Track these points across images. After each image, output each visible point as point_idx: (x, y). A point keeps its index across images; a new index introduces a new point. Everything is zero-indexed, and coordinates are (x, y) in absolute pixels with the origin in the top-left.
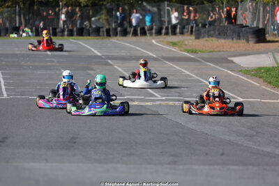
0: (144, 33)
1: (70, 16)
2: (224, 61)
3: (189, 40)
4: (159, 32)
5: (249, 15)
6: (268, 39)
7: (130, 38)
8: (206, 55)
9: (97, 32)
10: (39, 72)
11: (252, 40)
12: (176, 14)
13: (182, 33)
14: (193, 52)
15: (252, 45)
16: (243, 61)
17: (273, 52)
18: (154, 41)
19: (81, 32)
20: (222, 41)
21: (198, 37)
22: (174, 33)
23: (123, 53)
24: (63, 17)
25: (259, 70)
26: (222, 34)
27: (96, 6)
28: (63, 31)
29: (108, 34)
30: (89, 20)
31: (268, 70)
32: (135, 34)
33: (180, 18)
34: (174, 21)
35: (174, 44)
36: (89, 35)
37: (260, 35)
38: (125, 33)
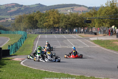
0: (75, 33)
1: (61, 30)
2: (88, 39)
3: (83, 35)
4: (78, 33)
5: (94, 30)
6: (97, 34)
7: (73, 34)
8: (85, 38)
9: (67, 33)
10: (53, 41)
11: (94, 35)
12: (82, 30)
13: (82, 33)
14: (83, 37)
15: (94, 36)
16: (92, 39)
17: (97, 37)
18: (76, 35)
19: (64, 33)
20: (89, 35)
21: (85, 34)
22: (81, 33)
23: (70, 37)
24: (60, 30)
25: (94, 40)
26: (89, 33)
27: (66, 28)
28: (60, 33)
29: (69, 33)
30: (65, 31)
31: (95, 40)
32: (74, 33)
33: (83, 30)
34: (82, 31)
35: (80, 35)
36: (65, 33)
37: (95, 34)
38: (72, 33)
